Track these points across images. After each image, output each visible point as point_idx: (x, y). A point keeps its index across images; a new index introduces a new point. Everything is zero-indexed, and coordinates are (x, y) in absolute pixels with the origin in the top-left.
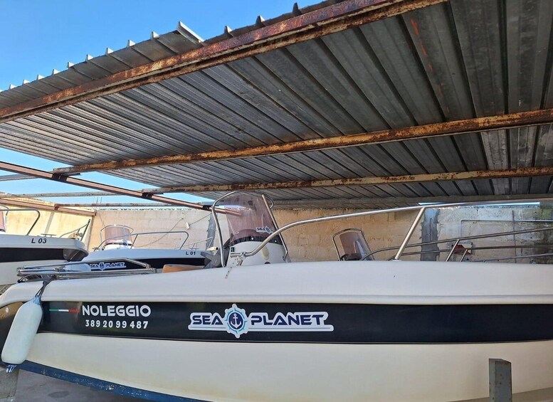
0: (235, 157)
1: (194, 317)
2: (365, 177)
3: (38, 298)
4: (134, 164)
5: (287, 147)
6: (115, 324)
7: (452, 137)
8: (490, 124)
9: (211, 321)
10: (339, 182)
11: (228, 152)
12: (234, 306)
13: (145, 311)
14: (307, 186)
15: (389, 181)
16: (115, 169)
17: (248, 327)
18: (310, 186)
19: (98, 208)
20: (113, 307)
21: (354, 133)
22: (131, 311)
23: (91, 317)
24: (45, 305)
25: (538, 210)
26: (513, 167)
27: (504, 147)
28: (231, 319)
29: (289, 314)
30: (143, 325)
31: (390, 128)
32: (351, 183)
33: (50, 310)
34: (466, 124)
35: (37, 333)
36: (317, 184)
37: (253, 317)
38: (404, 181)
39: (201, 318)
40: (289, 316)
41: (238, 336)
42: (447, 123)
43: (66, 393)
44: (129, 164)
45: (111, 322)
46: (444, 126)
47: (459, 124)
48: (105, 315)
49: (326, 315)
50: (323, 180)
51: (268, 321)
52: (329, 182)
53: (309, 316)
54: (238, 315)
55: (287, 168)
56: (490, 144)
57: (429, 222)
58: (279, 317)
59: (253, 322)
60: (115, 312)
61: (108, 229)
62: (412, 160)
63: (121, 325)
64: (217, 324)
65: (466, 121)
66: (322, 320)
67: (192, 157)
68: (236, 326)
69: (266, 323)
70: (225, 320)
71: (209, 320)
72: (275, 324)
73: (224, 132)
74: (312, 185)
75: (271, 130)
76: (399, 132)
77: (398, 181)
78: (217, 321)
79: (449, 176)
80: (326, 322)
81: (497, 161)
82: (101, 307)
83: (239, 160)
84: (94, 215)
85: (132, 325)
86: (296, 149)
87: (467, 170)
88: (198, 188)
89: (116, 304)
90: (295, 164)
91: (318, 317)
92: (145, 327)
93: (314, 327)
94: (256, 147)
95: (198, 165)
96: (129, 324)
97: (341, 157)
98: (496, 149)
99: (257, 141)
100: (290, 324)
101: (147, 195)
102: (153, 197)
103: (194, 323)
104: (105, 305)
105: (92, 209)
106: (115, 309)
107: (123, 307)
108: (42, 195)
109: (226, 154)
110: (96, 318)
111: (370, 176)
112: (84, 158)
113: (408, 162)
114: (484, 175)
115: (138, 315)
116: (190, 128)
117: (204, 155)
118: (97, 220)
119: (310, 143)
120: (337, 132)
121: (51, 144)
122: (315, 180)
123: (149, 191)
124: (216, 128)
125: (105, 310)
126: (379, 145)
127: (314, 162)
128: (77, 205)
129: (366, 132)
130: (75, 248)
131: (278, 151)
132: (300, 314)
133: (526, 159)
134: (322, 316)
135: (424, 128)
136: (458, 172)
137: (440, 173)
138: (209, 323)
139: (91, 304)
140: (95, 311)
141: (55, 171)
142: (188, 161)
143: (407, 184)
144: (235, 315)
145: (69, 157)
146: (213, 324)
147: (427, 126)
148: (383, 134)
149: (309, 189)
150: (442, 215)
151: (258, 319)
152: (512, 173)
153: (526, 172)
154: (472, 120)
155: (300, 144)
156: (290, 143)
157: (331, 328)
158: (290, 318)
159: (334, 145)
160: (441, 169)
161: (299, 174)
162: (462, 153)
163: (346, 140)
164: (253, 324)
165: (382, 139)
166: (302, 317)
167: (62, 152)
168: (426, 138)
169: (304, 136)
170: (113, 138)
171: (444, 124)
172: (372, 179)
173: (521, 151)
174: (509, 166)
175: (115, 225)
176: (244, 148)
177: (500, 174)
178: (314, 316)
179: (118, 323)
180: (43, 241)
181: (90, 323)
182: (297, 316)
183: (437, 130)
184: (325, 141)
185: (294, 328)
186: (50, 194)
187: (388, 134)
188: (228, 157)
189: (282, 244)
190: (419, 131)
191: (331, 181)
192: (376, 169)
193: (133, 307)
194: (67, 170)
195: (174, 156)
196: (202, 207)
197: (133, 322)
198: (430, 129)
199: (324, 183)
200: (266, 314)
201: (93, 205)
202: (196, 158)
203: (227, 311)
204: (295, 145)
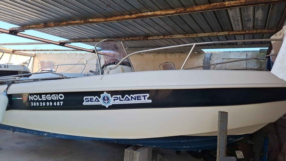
0: (107, 21)
1: (86, 99)
2: (174, 34)
3: (5, 93)
4: (53, 25)
5: (133, 16)
6: (46, 104)
7: (214, 11)
8: (231, 5)
9: (94, 100)
10: (162, 37)
11: (103, 18)
12: (105, 93)
13: (61, 97)
14: (146, 40)
15: (186, 37)
16: (43, 28)
17: (112, 102)
18: (147, 39)
19: (36, 52)
20: (45, 95)
21: (167, 9)
22: (54, 97)
23: (34, 101)
24: (10, 96)
25: (259, 53)
26: (245, 29)
27: (239, 18)
28: (104, 99)
29: (131, 95)
30: (60, 104)
31: (185, 7)
32: (168, 38)
33: (13, 99)
34: (220, 5)
35: (6, 110)
36: (151, 38)
37: (114, 97)
38: (193, 36)
39: (89, 99)
40: (131, 97)
41: (107, 107)
42: (211, 4)
43: (24, 142)
44: (51, 25)
45: (44, 103)
46: (209, 6)
47: (217, 5)
48: (41, 99)
49: (148, 95)
50: (154, 36)
51: (121, 99)
52: (157, 37)
53: (140, 96)
54: (107, 97)
55: (134, 29)
56: (233, 17)
57: (207, 59)
58: (127, 97)
59: (114, 100)
60: (46, 98)
61: (42, 63)
62: (197, 25)
63: (49, 104)
64: (97, 101)
65: (220, 3)
66: (146, 98)
67: (84, 21)
68: (106, 102)
69: (120, 100)
70: (101, 100)
71: (93, 100)
72: (125, 100)
73: (99, 7)
74: (149, 39)
75: (124, 6)
76: (188, 9)
77: (190, 37)
78: (97, 100)
79: (215, 34)
80: (148, 99)
81: (237, 26)
82: (38, 96)
83: (108, 23)
84: (34, 56)
85: (55, 104)
86: (138, 17)
87: (223, 31)
88: (89, 40)
89: (46, 94)
90: (138, 26)
91: (144, 96)
92: (61, 105)
93: (143, 101)
94: (117, 16)
95: (87, 26)
96: (53, 104)
97: (162, 23)
98: (236, 19)
99: (118, 12)
100: (132, 100)
101: (62, 44)
102: (65, 45)
103: (86, 102)
104: (40, 95)
105: (33, 53)
106: (46, 96)
107: (50, 95)
108: (5, 44)
109: (102, 20)
110: (36, 101)
111: (177, 34)
112: (26, 22)
113: (194, 26)
114: (231, 33)
115: (58, 99)
116: (82, 5)
117: (91, 20)
118: (36, 59)
119: (145, 14)
120: (158, 8)
121: (7, 13)
122: (150, 36)
123: (63, 42)
124: (96, 5)
125: (41, 97)
126: (179, 16)
127: (148, 25)
128: (24, 50)
129: (173, 8)
130: (24, 71)
131: (129, 19)
132: (136, 95)
133: (250, 25)
134: (146, 96)
135: (200, 7)
136: (219, 32)
137: (211, 32)
138: (93, 101)
139: (33, 94)
140: (35, 98)
141: (11, 29)
142: (82, 24)
143: (195, 39)
144: (106, 97)
145: (18, 21)
146: (95, 101)
147: (202, 6)
148: (181, 10)
149: (147, 41)
150: (213, 56)
151: (117, 98)
152: (244, 32)
153: (250, 32)
154: (223, 3)
155: (140, 15)
156: (135, 14)
157: (150, 101)
158: (132, 97)
159: (157, 15)
160: (211, 30)
161: (142, 33)
162: (220, 21)
163: (163, 13)
164: (114, 101)
165: (181, 12)
166: (137, 96)
167: (13, 17)
168: (202, 12)
169: (142, 10)
170: (40, 9)
171: (210, 4)
172: (178, 35)
173: (248, 20)
174: (243, 29)
175: (46, 61)
176: (112, 17)
177: (239, 33)
178: (143, 96)
179: (48, 103)
180: (7, 67)
181: (33, 104)
182: (135, 96)
183: (206, 8)
184: (152, 13)
185: (134, 102)
186: (9, 43)
187: (183, 10)
188: (103, 22)
189: (131, 67)
190: (197, 8)
191: (158, 37)
192: (180, 30)
193: (55, 95)
194: (17, 29)
195: (75, 21)
196: (92, 51)
197: (55, 102)
198: (203, 7)
199: (154, 38)
200: (120, 96)
201: (34, 50)
202: (86, 22)
203: (101, 95)
204: (138, 15)
